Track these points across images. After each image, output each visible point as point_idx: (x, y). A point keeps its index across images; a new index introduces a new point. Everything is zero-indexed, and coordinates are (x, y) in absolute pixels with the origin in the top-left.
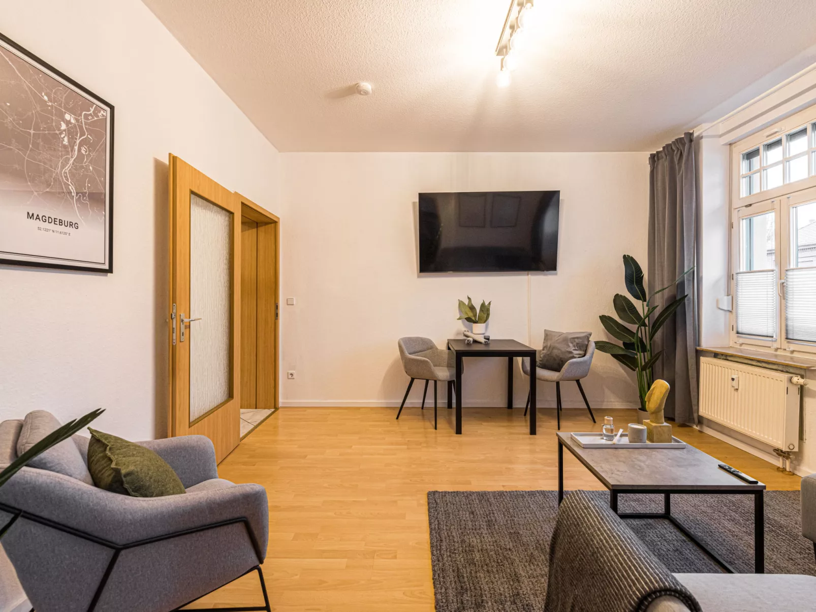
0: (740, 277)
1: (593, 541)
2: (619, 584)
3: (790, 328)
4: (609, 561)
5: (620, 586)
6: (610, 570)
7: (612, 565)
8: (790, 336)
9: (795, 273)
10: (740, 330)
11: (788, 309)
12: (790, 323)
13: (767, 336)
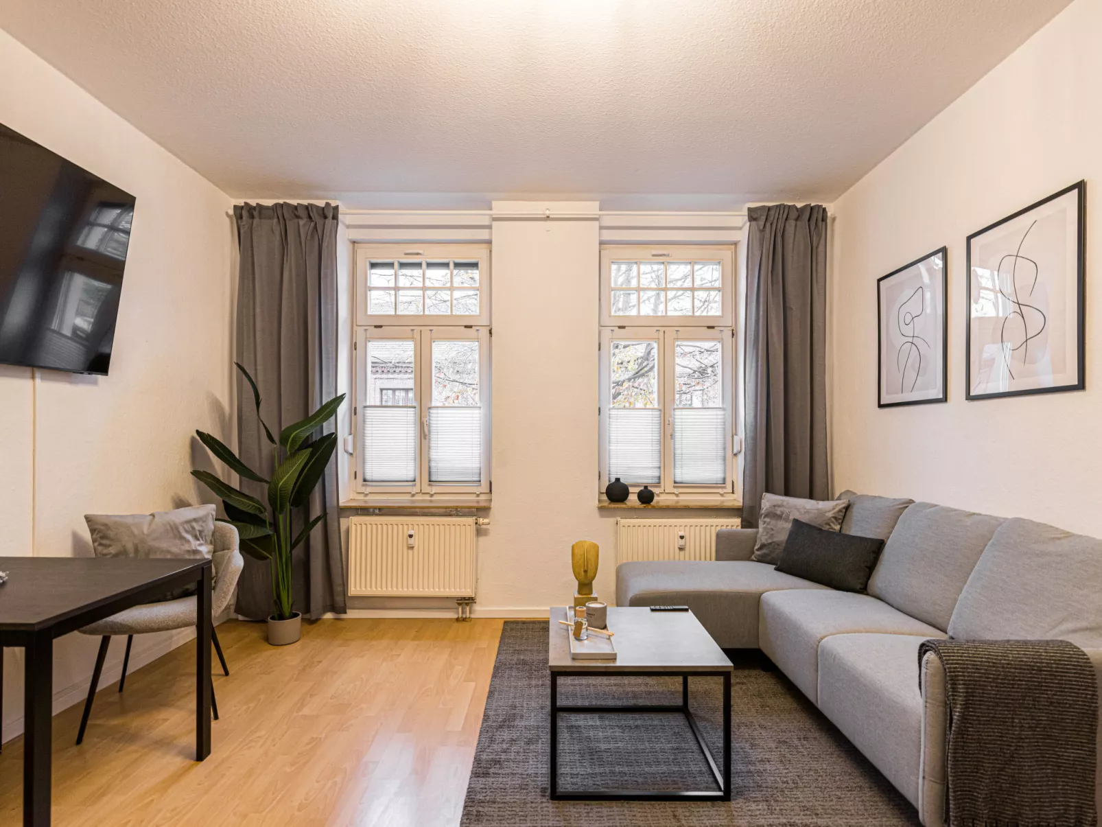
0: (368, 412)
1: (1022, 661)
2: (1071, 665)
3: (433, 470)
4: (1050, 660)
5: (1074, 665)
6: (1058, 664)
7: (1055, 660)
8: (433, 478)
9: (440, 411)
10: (368, 477)
11: (431, 451)
12: (433, 464)
13: (407, 481)
